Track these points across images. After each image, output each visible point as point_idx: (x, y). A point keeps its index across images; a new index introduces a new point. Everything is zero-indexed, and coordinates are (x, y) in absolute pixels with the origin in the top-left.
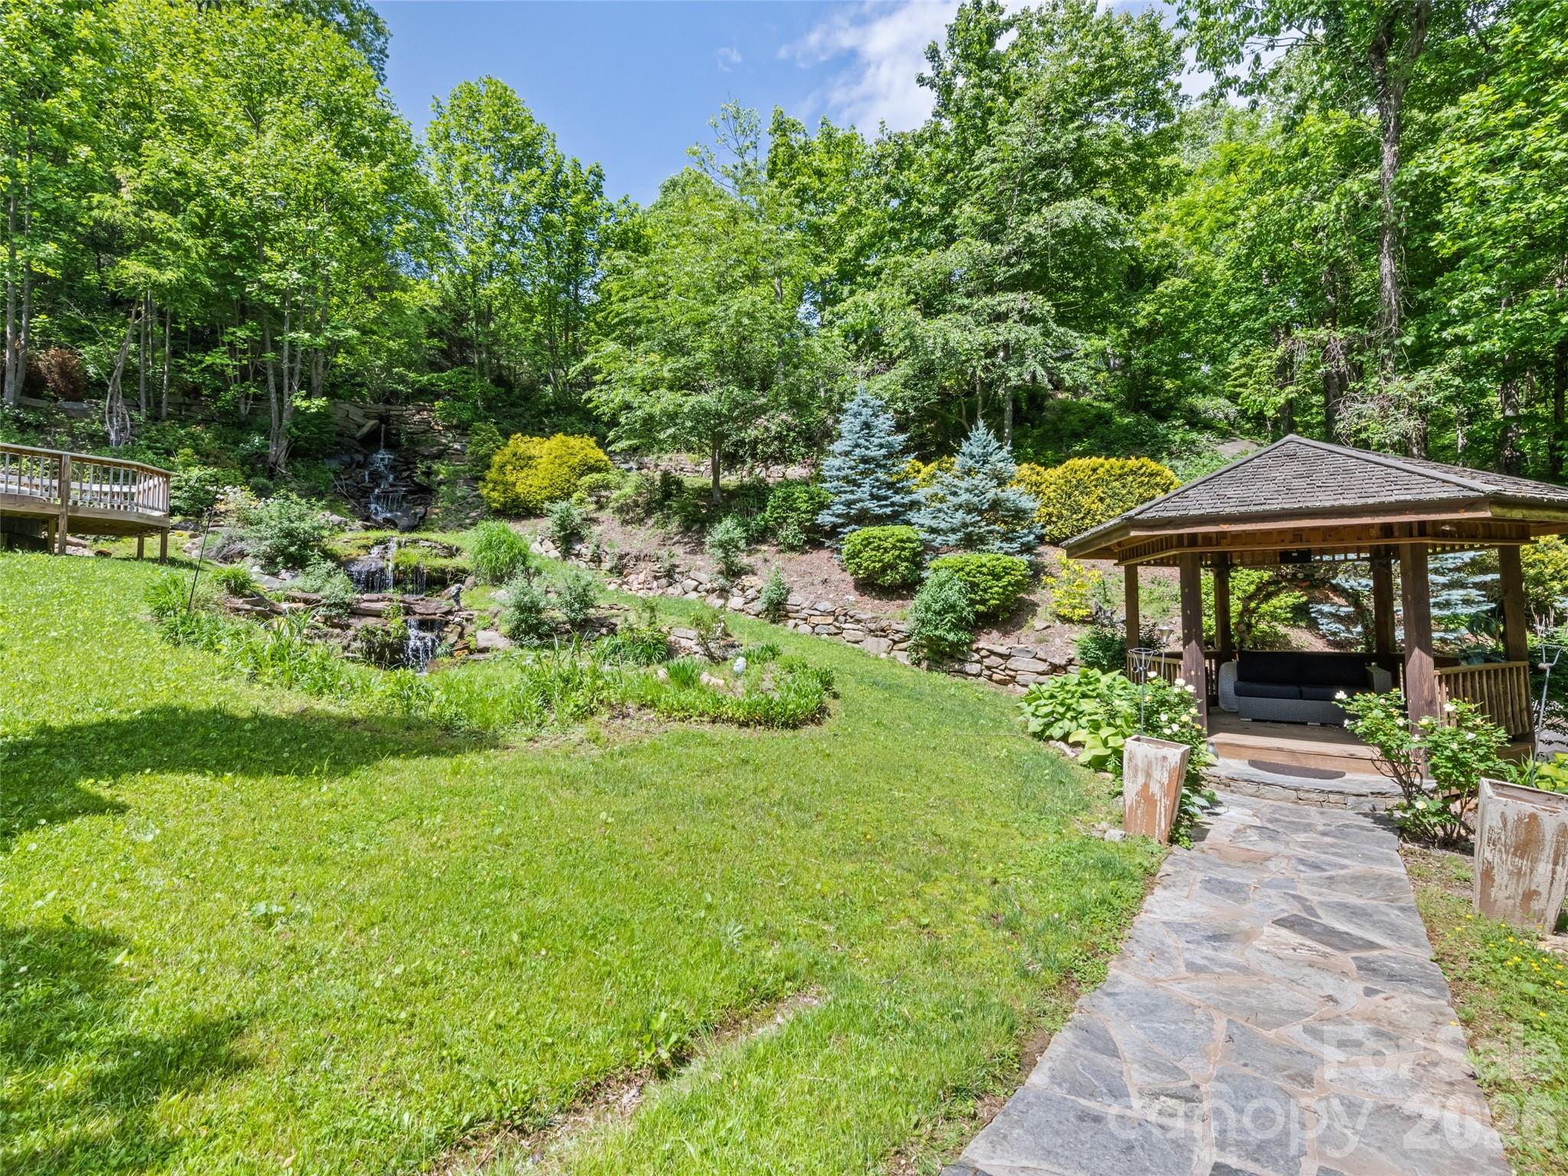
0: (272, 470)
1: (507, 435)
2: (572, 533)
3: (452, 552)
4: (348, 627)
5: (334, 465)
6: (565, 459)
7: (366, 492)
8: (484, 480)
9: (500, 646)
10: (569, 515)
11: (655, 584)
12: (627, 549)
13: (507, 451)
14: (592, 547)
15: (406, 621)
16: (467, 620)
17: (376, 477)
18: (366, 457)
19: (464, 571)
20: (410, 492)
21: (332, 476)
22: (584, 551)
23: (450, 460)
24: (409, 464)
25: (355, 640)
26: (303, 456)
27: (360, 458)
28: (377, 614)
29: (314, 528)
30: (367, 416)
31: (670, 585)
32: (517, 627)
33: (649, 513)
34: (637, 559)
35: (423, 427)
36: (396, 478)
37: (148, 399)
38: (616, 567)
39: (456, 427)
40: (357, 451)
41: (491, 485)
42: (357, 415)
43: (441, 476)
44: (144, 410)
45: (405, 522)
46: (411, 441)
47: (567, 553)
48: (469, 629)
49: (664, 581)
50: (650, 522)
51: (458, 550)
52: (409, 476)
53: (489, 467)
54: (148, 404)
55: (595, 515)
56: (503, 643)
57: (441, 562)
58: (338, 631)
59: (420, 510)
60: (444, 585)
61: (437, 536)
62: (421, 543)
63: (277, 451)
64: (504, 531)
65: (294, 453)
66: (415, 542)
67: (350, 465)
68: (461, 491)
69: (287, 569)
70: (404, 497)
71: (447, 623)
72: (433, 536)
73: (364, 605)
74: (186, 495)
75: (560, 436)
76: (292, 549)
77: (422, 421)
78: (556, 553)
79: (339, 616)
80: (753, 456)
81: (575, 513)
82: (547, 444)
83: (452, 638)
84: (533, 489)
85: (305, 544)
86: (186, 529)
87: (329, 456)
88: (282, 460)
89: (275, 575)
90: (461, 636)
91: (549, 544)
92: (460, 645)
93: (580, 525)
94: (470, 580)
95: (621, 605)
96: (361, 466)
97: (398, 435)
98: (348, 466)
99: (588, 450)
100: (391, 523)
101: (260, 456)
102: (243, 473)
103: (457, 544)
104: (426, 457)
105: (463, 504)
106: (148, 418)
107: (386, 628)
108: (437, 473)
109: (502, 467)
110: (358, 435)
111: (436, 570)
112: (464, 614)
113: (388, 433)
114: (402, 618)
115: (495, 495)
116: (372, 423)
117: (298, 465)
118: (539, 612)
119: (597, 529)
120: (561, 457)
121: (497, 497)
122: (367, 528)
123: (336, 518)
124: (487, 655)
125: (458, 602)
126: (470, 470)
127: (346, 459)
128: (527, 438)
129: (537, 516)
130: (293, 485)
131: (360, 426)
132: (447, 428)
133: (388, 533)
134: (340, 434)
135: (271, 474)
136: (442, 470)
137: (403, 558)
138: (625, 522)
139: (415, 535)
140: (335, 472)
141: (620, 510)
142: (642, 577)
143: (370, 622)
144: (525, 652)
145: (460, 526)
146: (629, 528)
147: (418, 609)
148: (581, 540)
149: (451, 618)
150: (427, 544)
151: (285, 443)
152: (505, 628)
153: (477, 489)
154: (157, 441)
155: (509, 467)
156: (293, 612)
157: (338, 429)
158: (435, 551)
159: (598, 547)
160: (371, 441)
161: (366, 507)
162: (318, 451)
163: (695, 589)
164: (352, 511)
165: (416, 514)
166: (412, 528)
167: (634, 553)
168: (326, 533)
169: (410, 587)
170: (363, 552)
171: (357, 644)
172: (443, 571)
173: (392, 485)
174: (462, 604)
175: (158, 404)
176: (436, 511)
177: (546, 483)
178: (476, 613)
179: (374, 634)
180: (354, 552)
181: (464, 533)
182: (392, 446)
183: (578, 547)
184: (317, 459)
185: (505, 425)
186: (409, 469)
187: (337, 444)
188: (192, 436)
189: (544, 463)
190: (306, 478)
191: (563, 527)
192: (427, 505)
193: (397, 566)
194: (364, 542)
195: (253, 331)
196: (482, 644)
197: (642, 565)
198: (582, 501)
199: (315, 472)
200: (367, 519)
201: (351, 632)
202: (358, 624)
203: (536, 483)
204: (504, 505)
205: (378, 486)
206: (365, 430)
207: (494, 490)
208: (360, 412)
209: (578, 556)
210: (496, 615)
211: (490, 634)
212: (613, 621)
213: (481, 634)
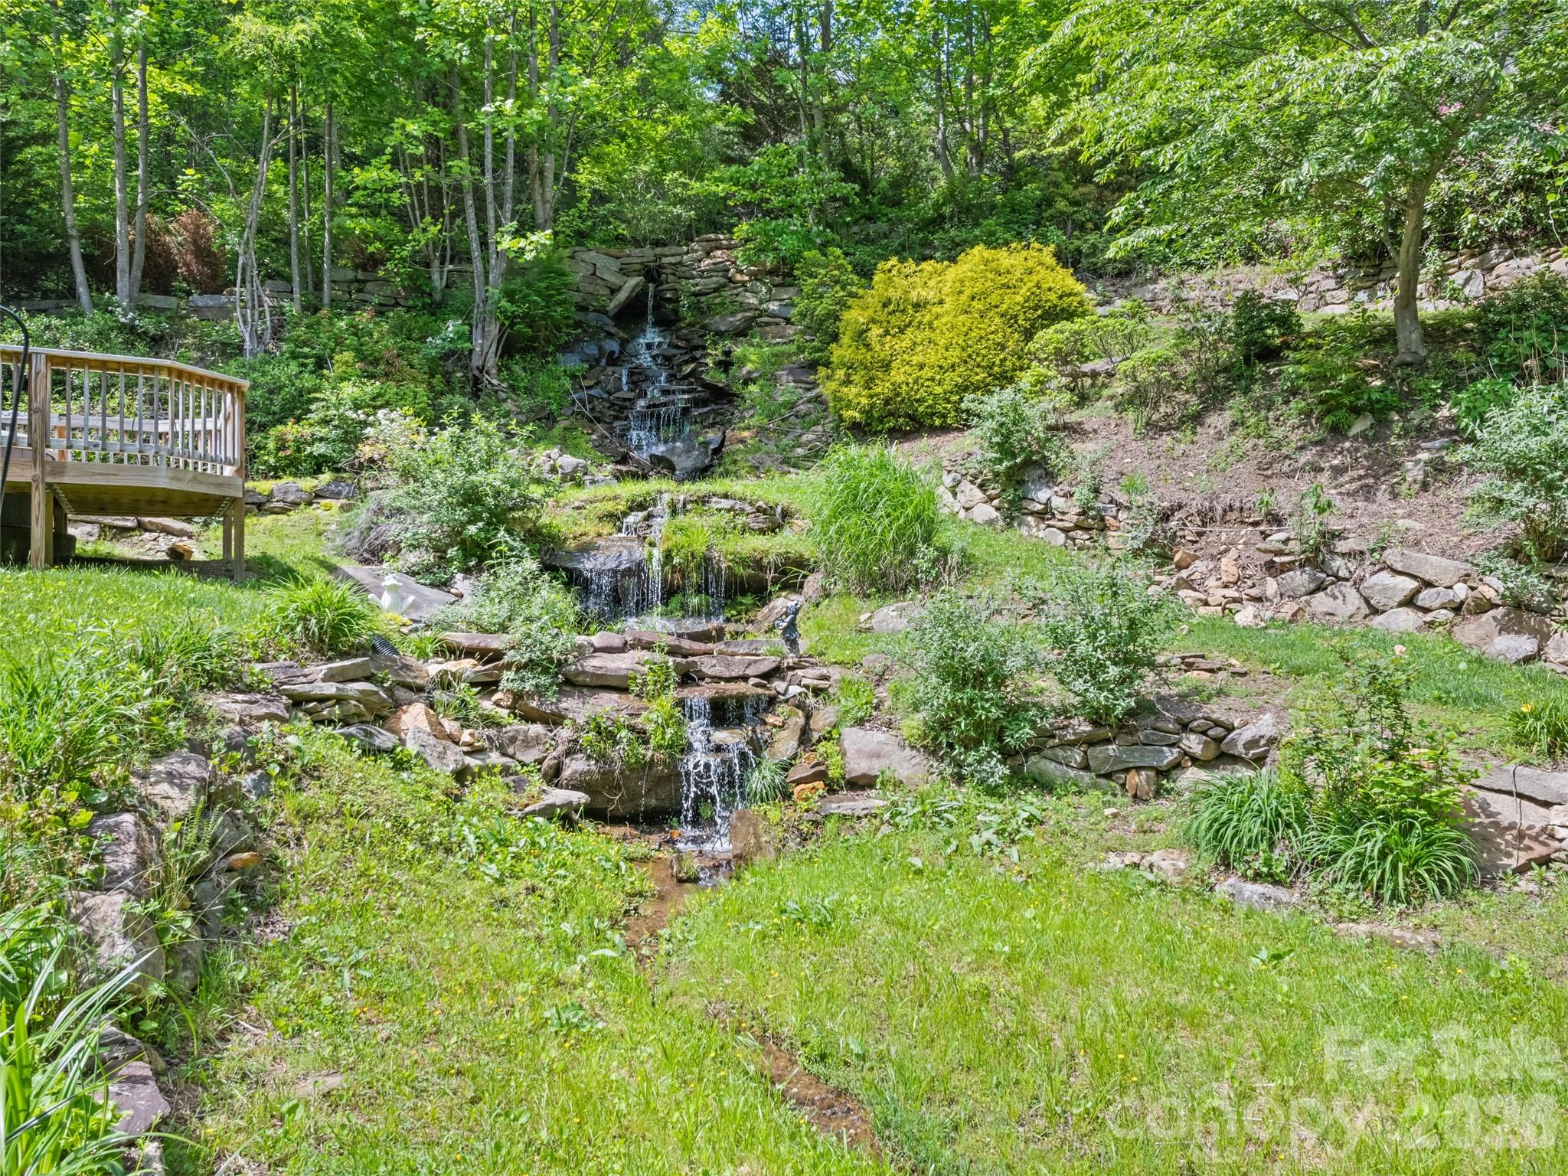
0: (477, 381)
1: (866, 273)
2: (1028, 463)
3: (775, 520)
4: (554, 720)
5: (572, 363)
6: (994, 299)
7: (621, 409)
8: (827, 364)
9: (902, 773)
10: (1018, 421)
11: (1271, 586)
12: (1172, 494)
13: (873, 298)
14: (1082, 493)
15: (681, 703)
16: (817, 692)
17: (639, 379)
18: (624, 343)
19: (800, 563)
20: (697, 403)
21: (568, 384)
22: (1058, 502)
23: (763, 336)
24: (694, 350)
25: (569, 753)
26: (524, 351)
27: (612, 346)
28: (619, 686)
29: (514, 484)
30: (624, 272)
31: (1320, 588)
32: (945, 725)
33: (1214, 398)
34: (1206, 518)
35: (717, 279)
36: (671, 378)
37: (303, 276)
38: (1150, 542)
39: (772, 272)
40: (610, 335)
41: (840, 374)
42: (609, 270)
43: (749, 367)
44: (296, 296)
45: (684, 463)
46: (696, 308)
47: (1014, 512)
48: (822, 720)
49: (1300, 579)
50: (1218, 421)
51: (786, 514)
52: (693, 373)
53: (835, 337)
54: (304, 285)
55: (1072, 418)
56: (908, 766)
57: (754, 544)
58: (537, 729)
59: (713, 435)
60: (760, 593)
61: (742, 486)
62: (716, 503)
63: (484, 346)
64: (883, 466)
65: (509, 348)
66: (704, 500)
67: (598, 361)
68: (787, 389)
69: (467, 571)
70: (685, 411)
71: (772, 701)
72: (736, 487)
73: (593, 663)
74: (334, 434)
75: (979, 251)
76: (472, 529)
77: (717, 268)
78: (986, 512)
79: (540, 691)
80: (1447, 242)
81: (1028, 412)
82: (953, 272)
83: (786, 744)
84: (927, 373)
85: (498, 517)
86: (337, 495)
87: (566, 348)
88: (492, 362)
89: (444, 585)
90: (805, 737)
91: (971, 492)
92: (802, 770)
93: (1042, 444)
94: (813, 583)
95: (1217, 658)
96: (614, 360)
97: (676, 300)
98: (594, 363)
99: (1042, 273)
100: (664, 465)
101: (455, 356)
102: (431, 388)
103: (783, 500)
104: (720, 334)
105: (787, 418)
106: (304, 308)
107: (639, 722)
108: (743, 360)
109: (861, 335)
110: (612, 306)
111: (743, 562)
112: (809, 676)
113: (659, 299)
114: (673, 694)
115: (851, 392)
116: (633, 281)
117: (517, 369)
118: (1000, 682)
119: (1085, 449)
120: (985, 295)
121: (857, 398)
122: (619, 477)
123: (568, 461)
124: (873, 801)
125: (793, 643)
126: (801, 350)
127: (592, 350)
128: (910, 266)
129: (934, 431)
130: (509, 405)
131: (614, 291)
132: (755, 276)
133: (654, 484)
134: (582, 308)
135: (475, 388)
136: (751, 355)
137: (679, 538)
138: (1155, 429)
139: (703, 487)
140: (573, 377)
141: (1138, 398)
142: (1228, 566)
143: (606, 704)
144: (966, 794)
145: (786, 461)
146: (1166, 440)
147: (708, 666)
148: (1050, 477)
149: (779, 685)
150: (726, 504)
151: (494, 330)
152: (913, 724)
153: (814, 385)
154: (305, 344)
155: (876, 331)
156: (445, 683)
157: (577, 297)
158: (741, 520)
159: (1096, 491)
160: (631, 315)
161: (623, 435)
162: (548, 341)
163: (1409, 602)
164: (599, 446)
165: (706, 444)
166: (702, 472)
167: (1197, 502)
168: (536, 491)
169: (694, 601)
170: (607, 528)
171: (575, 766)
172: (758, 564)
173: (665, 392)
174: (803, 645)
175: (318, 286)
176: (743, 433)
177: (954, 355)
178: (836, 673)
179: (612, 737)
180: (591, 528)
181: (795, 477)
182: (667, 322)
183: (1043, 495)
184: (545, 355)
185: (861, 253)
186: (694, 359)
187: (577, 325)
188: (355, 331)
189: (947, 314)
190: (529, 391)
191: (1005, 449)
192: (726, 424)
193: (668, 556)
194: (609, 506)
195: (434, 123)
196: (859, 766)
197: (1220, 534)
198: (1041, 382)
199: (542, 378)
200: (624, 459)
201: (565, 733)
202: (579, 709)
203: (933, 358)
204: (867, 413)
205: (643, 394)
206: (622, 296)
207: (847, 382)
208: (615, 265)
209: (1045, 514)
210: (880, 680)
211: (876, 737)
212: (1216, 710)
213: (852, 737)
